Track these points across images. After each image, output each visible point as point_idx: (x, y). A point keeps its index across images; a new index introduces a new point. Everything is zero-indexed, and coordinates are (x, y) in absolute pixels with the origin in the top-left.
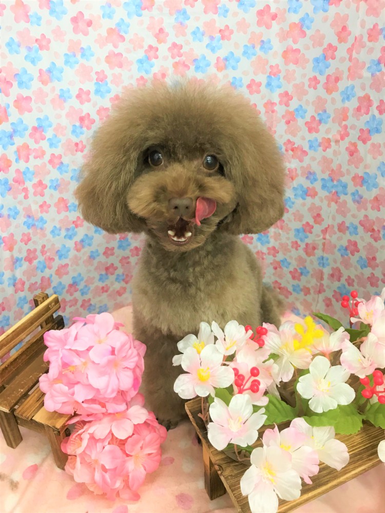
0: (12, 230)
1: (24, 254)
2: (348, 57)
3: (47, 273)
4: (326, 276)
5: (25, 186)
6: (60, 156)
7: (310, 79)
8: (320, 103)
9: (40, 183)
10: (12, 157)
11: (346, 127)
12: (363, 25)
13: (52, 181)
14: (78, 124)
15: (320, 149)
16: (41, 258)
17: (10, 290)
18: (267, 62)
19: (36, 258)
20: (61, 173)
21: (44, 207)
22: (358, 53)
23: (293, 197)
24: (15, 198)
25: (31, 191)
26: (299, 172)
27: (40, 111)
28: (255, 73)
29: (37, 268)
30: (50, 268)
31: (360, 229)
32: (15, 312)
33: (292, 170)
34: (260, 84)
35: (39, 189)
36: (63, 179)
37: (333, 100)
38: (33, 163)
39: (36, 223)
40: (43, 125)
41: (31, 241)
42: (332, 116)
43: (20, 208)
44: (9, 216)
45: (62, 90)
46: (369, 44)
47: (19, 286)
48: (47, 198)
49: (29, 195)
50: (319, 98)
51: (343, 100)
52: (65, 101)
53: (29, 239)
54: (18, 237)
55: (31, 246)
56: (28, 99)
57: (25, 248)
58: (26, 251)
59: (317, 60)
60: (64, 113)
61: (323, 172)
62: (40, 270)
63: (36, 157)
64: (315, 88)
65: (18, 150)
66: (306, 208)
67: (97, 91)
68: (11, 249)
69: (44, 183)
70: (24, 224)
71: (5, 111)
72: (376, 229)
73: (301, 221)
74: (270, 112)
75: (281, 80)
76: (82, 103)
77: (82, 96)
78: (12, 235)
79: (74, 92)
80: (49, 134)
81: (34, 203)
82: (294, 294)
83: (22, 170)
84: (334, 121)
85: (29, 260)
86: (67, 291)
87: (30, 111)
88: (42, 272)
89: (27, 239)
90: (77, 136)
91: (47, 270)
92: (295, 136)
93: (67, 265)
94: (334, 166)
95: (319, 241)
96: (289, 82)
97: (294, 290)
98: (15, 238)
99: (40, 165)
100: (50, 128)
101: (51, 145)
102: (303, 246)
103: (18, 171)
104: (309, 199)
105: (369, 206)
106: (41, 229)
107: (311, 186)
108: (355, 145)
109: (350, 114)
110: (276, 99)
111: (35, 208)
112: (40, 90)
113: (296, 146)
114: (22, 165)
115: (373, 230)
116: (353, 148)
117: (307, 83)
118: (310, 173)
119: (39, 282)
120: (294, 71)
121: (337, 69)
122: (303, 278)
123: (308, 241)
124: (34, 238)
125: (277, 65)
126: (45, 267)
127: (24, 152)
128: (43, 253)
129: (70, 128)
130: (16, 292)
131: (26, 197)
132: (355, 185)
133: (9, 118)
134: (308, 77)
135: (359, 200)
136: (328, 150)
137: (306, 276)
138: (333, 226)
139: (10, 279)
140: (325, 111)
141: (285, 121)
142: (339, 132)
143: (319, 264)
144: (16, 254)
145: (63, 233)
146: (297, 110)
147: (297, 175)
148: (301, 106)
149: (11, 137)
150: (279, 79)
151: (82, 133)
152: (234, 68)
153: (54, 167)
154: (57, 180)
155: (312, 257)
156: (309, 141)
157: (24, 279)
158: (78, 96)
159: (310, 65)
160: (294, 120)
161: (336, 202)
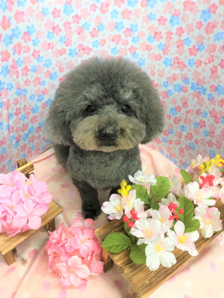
0: (9, 97)
1: (14, 111)
3: (26, 121)
4: (183, 136)
5: (17, 70)
6: (39, 51)
7: (197, 23)
8: (200, 38)
9: (26, 68)
10: (11, 52)
11: (213, 56)
13: (33, 67)
14: (51, 31)
15: (195, 66)
16: (23, 113)
17: (6, 132)
18: (173, 6)
19: (20, 113)
20: (38, 62)
21: (27, 82)
23: (173, 90)
24: (11, 77)
25: (21, 73)
26: (179, 76)
27: (29, 21)
28: (164, 13)
29: (21, 118)
30: (28, 118)
31: (209, 115)
32: (8, 144)
33: (175, 75)
34: (166, 20)
35: (25, 71)
36: (39, 66)
37: (209, 39)
38: (23, 55)
39: (22, 93)
40: (30, 31)
41: (19, 103)
42: (206, 48)
43: (14, 83)
44: (7, 88)
45: (43, 8)
47: (11, 130)
48: (29, 77)
49: (19, 76)
50: (200, 35)
51: (215, 40)
52: (45, 16)
53: (18, 102)
54: (12, 101)
55: (18, 106)
56: (23, 13)
57: (15, 107)
58: (15, 110)
59: (204, 12)
60: (43, 24)
61: (194, 79)
62: (22, 120)
63: (24, 52)
64: (199, 29)
65: (15, 47)
66: (179, 98)
67: (65, 11)
68: (8, 109)
69: (28, 68)
70: (15, 93)
71: (9, 21)
72: (218, 116)
73: (175, 104)
74: (169, 38)
75: (180, 20)
76: (55, 18)
77: (56, 13)
78: (9, 100)
79: (51, 10)
80: (33, 37)
81: (21, 80)
82: (163, 143)
83: (16, 60)
84: (206, 51)
85: (17, 114)
86: (36, 131)
87: (23, 21)
88: (23, 121)
89: (16, 102)
90: (50, 39)
91: (26, 120)
92: (181, 55)
93: (37, 116)
94: (201, 77)
95: (184, 117)
96: (184, 22)
97: (163, 141)
98: (10, 102)
99: (26, 57)
100: (34, 33)
101: (34, 44)
102: (173, 118)
103: (14, 60)
104: (182, 93)
105: (217, 104)
106: (25, 96)
107: (185, 86)
108: (216, 68)
109: (217, 49)
110: (174, 31)
111: (22, 83)
112: (30, 8)
113: (180, 61)
114: (16, 57)
115: (216, 117)
116: (214, 69)
117: (195, 25)
118: (186, 78)
119: (21, 126)
120: (189, 16)
121: (215, 20)
122: (170, 135)
123: (177, 116)
124: (20, 101)
125: (179, 10)
126: (25, 118)
127: (18, 49)
128: (24, 109)
129: (46, 34)
130: (9, 133)
131: (17, 77)
132: (211, 91)
133: (11, 26)
134: (196, 21)
135: (211, 99)
136: (199, 67)
137: (172, 134)
138: (193, 110)
139: (6, 126)
140: (202, 44)
141: (177, 45)
142: (208, 58)
143: (181, 129)
144: (10, 111)
145: (36, 98)
146: (185, 40)
147: (178, 78)
148: (188, 38)
149: (11, 38)
150: (179, 19)
151: (53, 37)
152: (152, 7)
153: (34, 58)
154: (36, 66)
155: (177, 125)
156: (189, 60)
157: (14, 125)
158: (53, 13)
159: (199, 14)
160: (183, 45)
161: (198, 98)
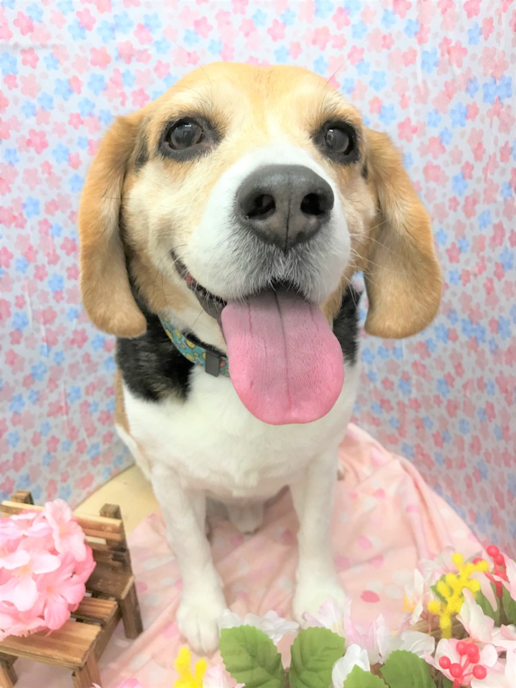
2: (483, 177)
7: (450, 200)
8: (460, 228)
11: (483, 259)
12: (496, 143)
15: (461, 282)
22: (492, 174)
23: (435, 338)
31: (496, 388)
37: (472, 226)
42: (471, 244)
46: (502, 164)
50: (459, 222)
51: (480, 227)
59: (456, 179)
61: (463, 311)
64: (455, 210)
66: (447, 354)
72: (509, 389)
73: (443, 370)
84: (472, 250)
94: (473, 305)
95: (461, 398)
96: (430, 201)
102: (445, 403)
104: (450, 344)
105: (504, 358)
107: (452, 327)
108: (491, 281)
109: (487, 242)
115: (507, 391)
116: (489, 285)
117: (447, 204)
118: (451, 311)
120: (435, 190)
121: (474, 190)
122: (445, 445)
123: (450, 396)
125: (418, 182)
132: (492, 332)
134: (448, 198)
135: (495, 351)
136: (467, 284)
137: (448, 442)
138: (473, 381)
140: (464, 238)
142: (477, 264)
143: (460, 429)
148: (442, 230)
155: (453, 419)
156: (450, 272)
159: (450, 184)
